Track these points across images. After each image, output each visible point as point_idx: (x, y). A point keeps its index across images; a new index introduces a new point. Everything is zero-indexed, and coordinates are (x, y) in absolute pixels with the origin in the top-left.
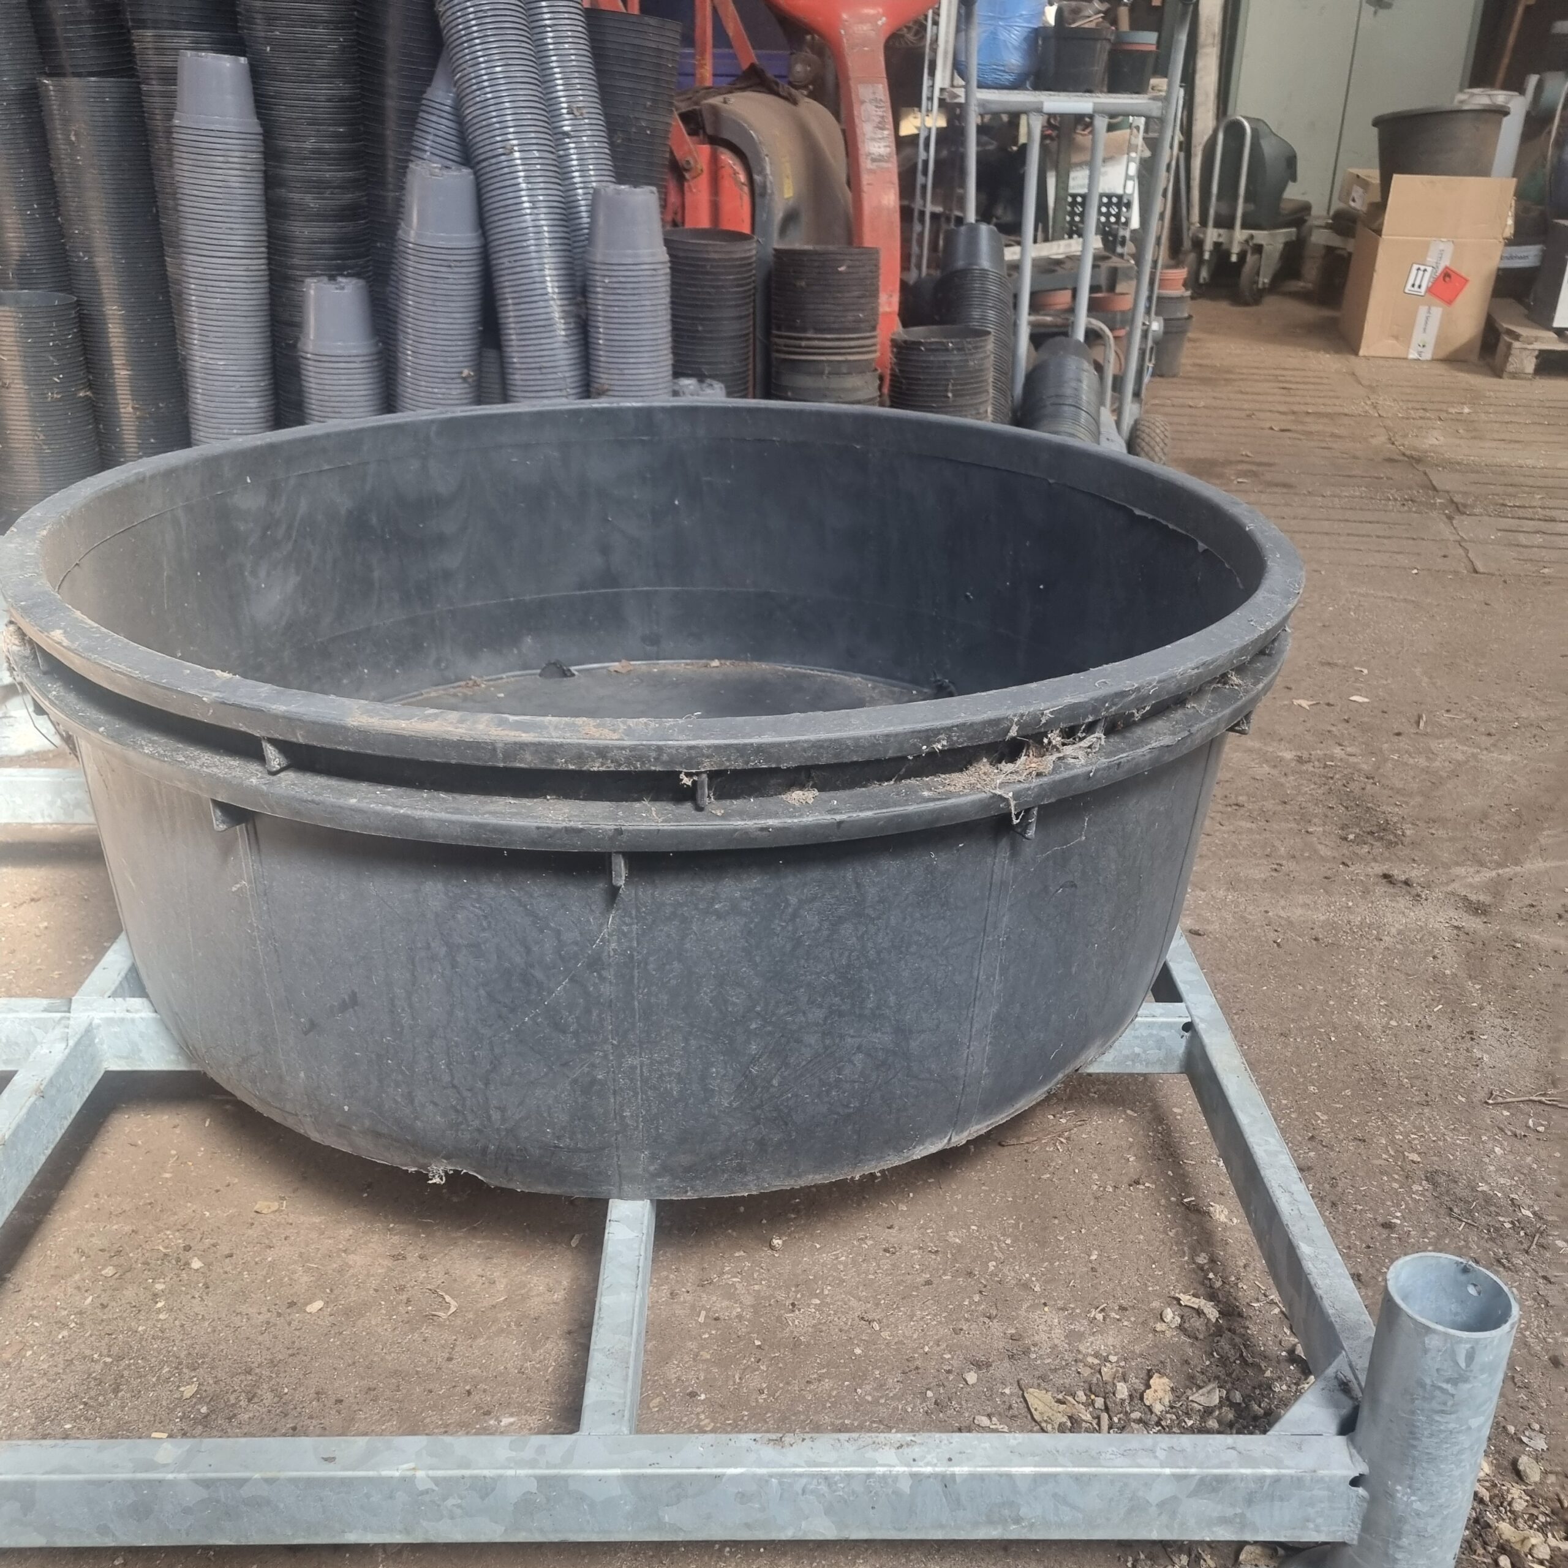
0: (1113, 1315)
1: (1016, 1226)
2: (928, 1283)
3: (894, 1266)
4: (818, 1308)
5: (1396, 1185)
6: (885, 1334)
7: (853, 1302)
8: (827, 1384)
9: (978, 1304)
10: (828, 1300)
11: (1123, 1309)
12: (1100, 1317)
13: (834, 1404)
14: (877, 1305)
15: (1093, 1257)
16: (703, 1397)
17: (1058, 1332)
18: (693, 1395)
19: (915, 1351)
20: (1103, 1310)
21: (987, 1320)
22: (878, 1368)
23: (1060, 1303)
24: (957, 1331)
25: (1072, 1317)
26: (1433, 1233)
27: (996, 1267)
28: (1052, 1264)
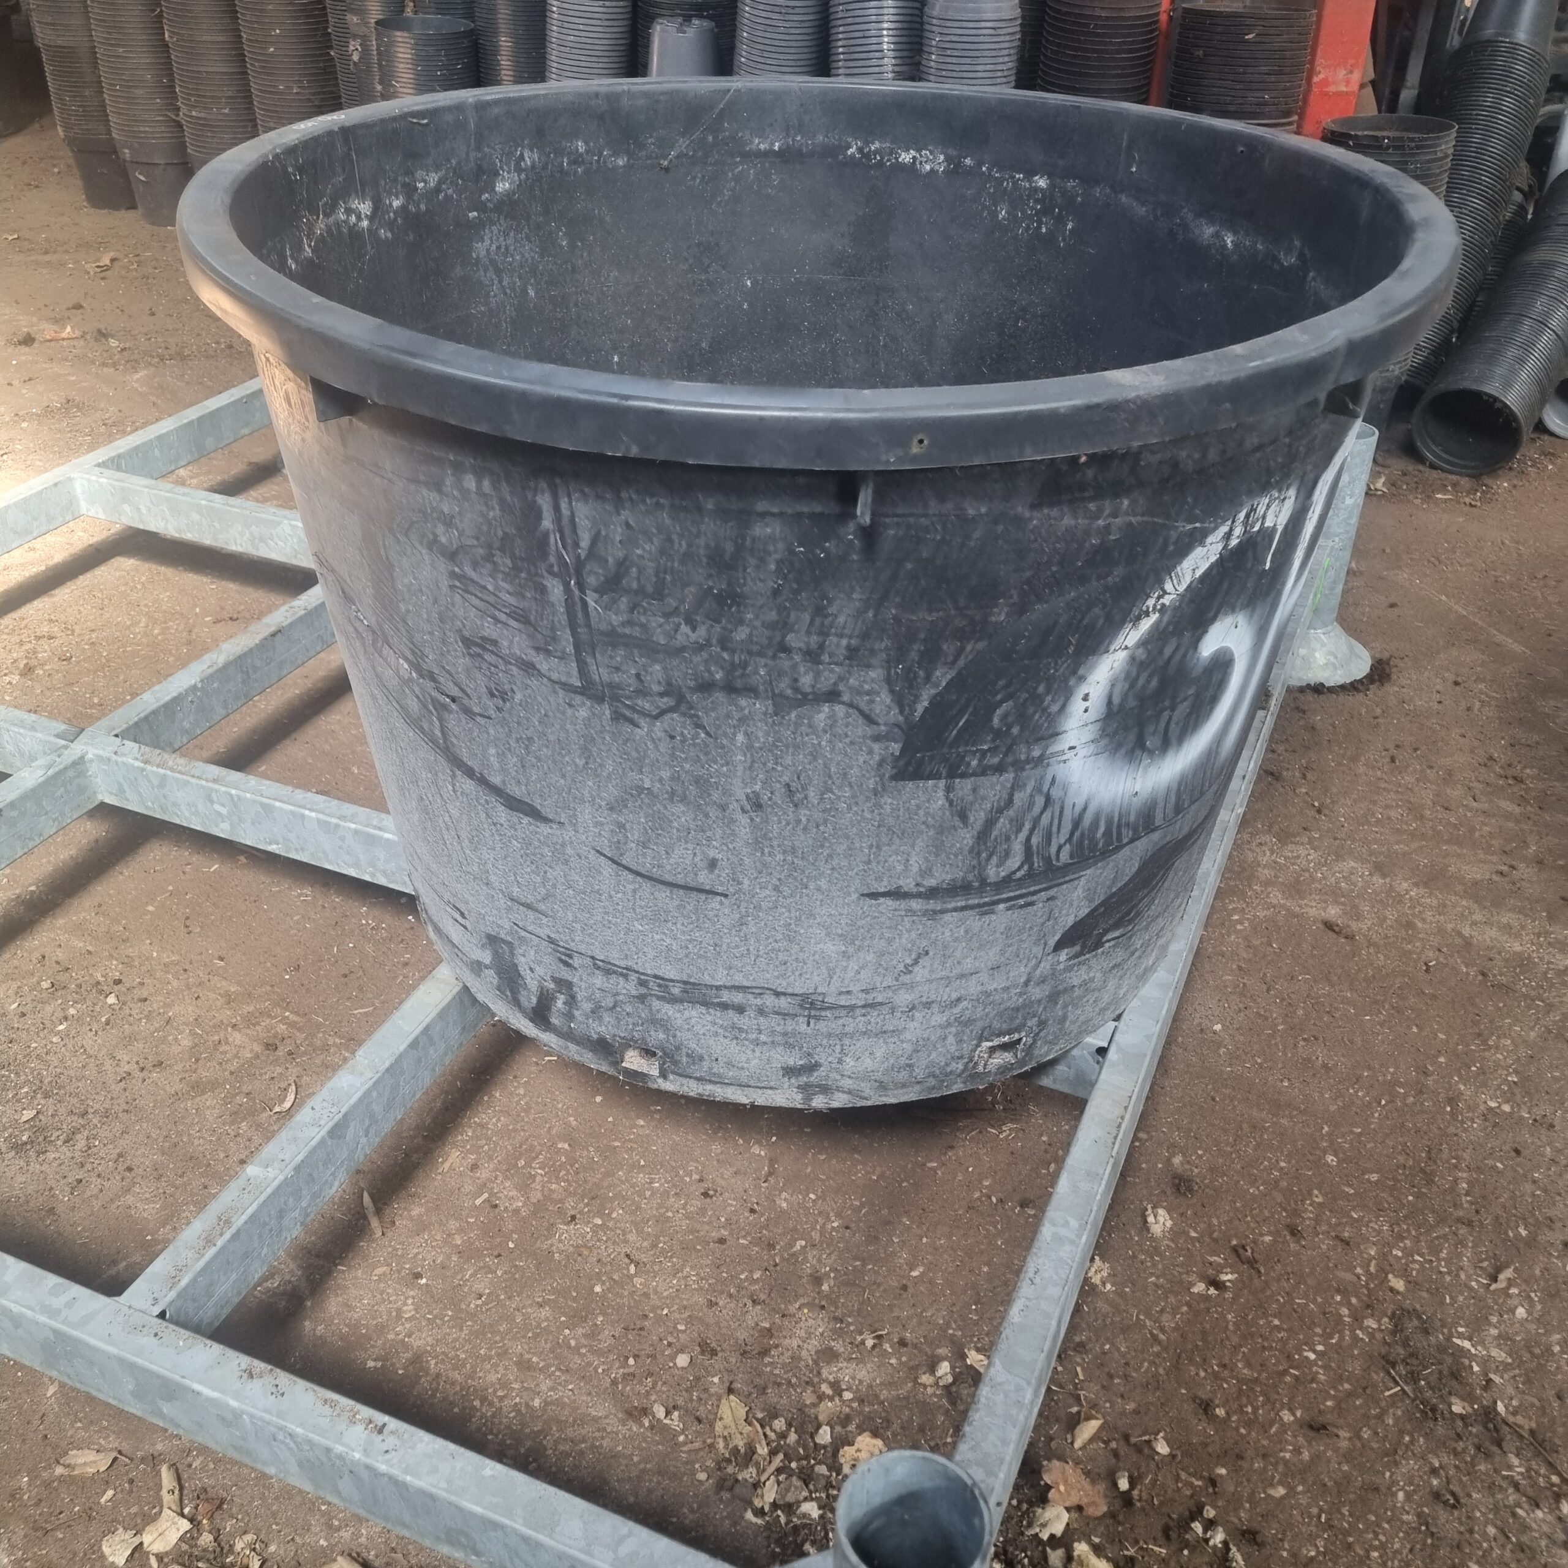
0: (887, 1347)
1: (859, 1210)
2: (722, 1241)
3: (702, 1211)
4: (596, 1229)
5: (1345, 1311)
6: (638, 1281)
7: (632, 1237)
8: (546, 1312)
9: (755, 1281)
10: (611, 1224)
11: (902, 1343)
12: (870, 1343)
13: (536, 1336)
14: (654, 1246)
15: (915, 1274)
16: (424, 1281)
17: (814, 1344)
18: (418, 1276)
19: (653, 1309)
20: (879, 1337)
21: (749, 1303)
22: (604, 1314)
23: (838, 1313)
24: (711, 1304)
25: (839, 1333)
26: (1347, 1386)
27: (803, 1248)
28: (864, 1265)
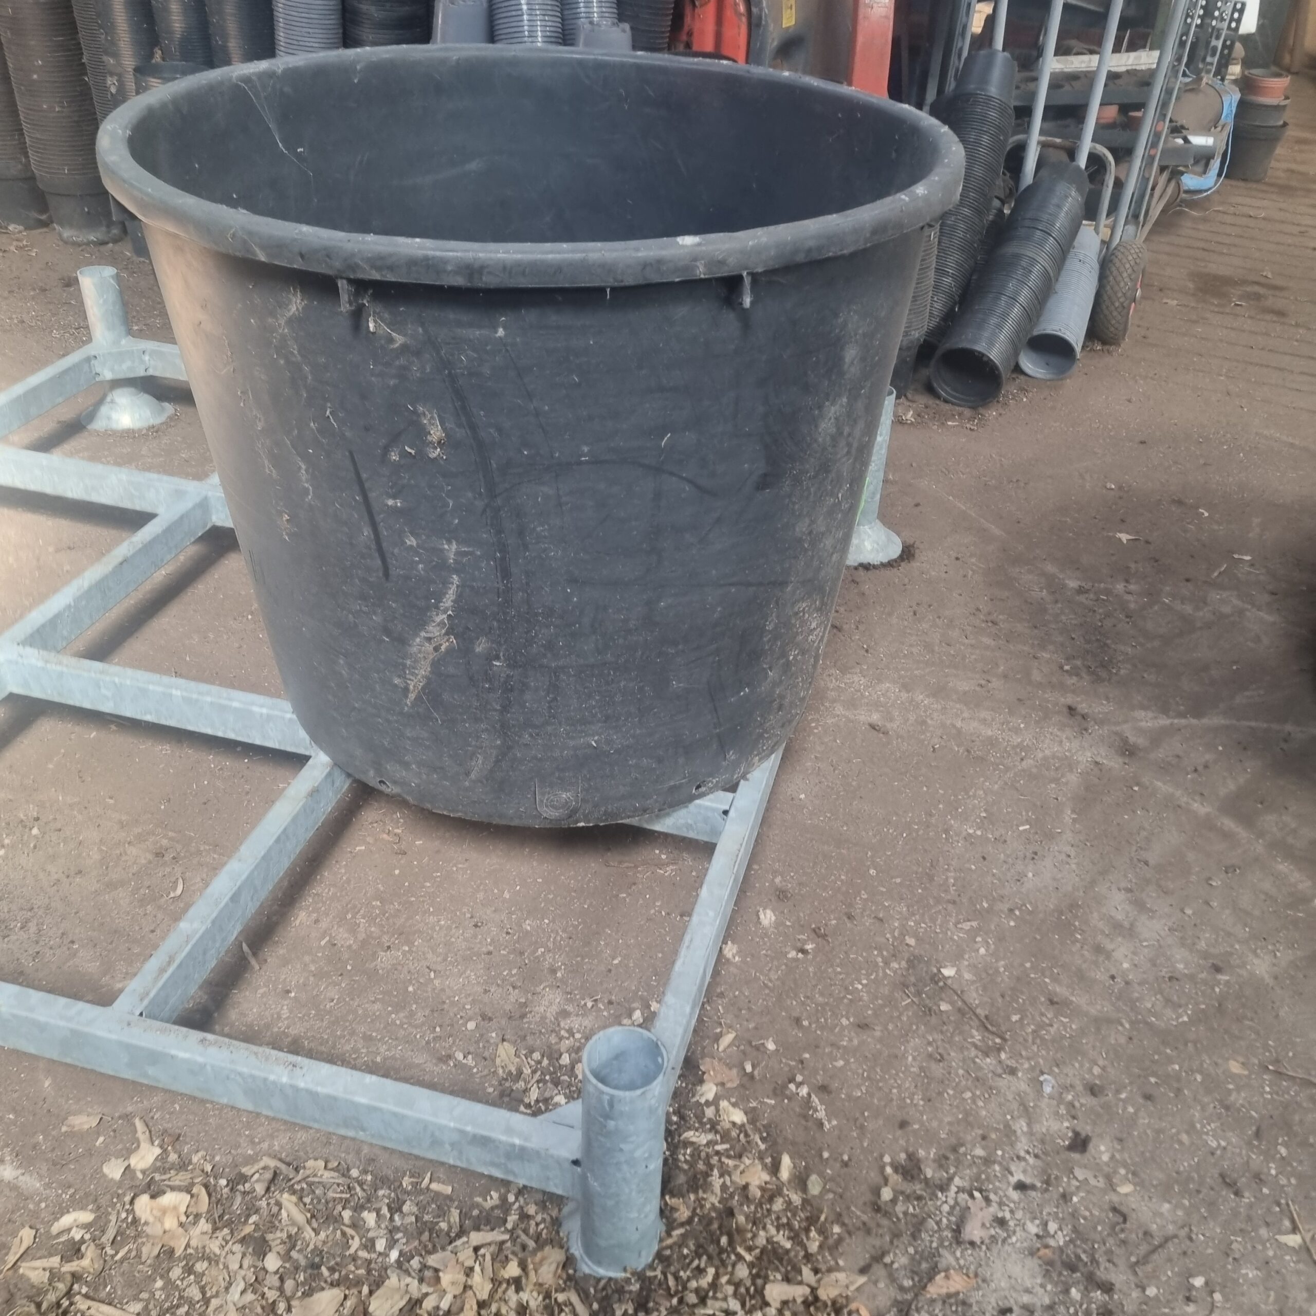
0: (601, 1006)
1: (577, 926)
2: (489, 953)
3: (475, 936)
4: (404, 953)
5: (880, 960)
6: (437, 982)
7: (430, 955)
8: (377, 1006)
9: (513, 976)
10: (414, 949)
11: (610, 1002)
12: (590, 1004)
13: (372, 1021)
14: (445, 960)
15: (616, 962)
16: (293, 994)
17: (554, 1009)
18: (288, 992)
19: (449, 998)
20: (596, 1001)
21: (511, 989)
22: (416, 1003)
23: (568, 989)
24: (486, 991)
25: (570, 1001)
26: (880, 1002)
27: (543, 953)
28: (583, 959)
